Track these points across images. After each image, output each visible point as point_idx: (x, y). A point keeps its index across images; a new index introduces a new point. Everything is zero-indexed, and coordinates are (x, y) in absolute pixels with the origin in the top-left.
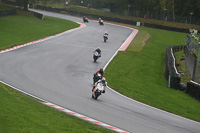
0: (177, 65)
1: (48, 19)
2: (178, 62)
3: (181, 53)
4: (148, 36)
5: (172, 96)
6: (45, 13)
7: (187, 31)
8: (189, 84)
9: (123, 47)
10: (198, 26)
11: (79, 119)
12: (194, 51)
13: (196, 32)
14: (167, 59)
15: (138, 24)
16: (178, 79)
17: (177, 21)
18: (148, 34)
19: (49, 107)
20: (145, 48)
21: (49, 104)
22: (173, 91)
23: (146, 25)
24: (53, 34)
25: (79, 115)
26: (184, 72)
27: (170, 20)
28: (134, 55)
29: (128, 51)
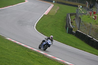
0: (71, 22)
3: (73, 17)
4: (58, 8)
5: (68, 37)
7: (77, 6)
8: (77, 32)
9: (46, 13)
10: (82, 4)
11: (23, 46)
12: (80, 16)
13: (81, 7)
14: (67, 20)
15: (54, 2)
16: (72, 29)
19: (8, 40)
21: (8, 39)
22: (69, 35)
23: (58, 2)
24: (12, 5)
25: (23, 45)
26: (74, 26)
28: (52, 16)
29: (48, 15)
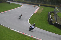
1: (12, 4)
2: (52, 17)
3: (53, 14)
5: (50, 27)
6: (11, 2)
7: (54, 7)
8: (55, 23)
11: (22, 34)
12: (57, 13)
13: (57, 7)
14: (48, 16)
15: (40, 5)
16: (52, 22)
17: (51, 4)
18: (42, 8)
20: (42, 12)
21: (12, 29)
22: (50, 25)
23: (42, 5)
24: (14, 9)
26: (53, 19)
27: (49, 4)
28: (39, 14)
29: (36, 13)
